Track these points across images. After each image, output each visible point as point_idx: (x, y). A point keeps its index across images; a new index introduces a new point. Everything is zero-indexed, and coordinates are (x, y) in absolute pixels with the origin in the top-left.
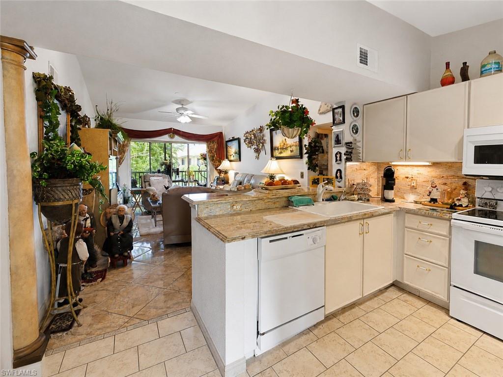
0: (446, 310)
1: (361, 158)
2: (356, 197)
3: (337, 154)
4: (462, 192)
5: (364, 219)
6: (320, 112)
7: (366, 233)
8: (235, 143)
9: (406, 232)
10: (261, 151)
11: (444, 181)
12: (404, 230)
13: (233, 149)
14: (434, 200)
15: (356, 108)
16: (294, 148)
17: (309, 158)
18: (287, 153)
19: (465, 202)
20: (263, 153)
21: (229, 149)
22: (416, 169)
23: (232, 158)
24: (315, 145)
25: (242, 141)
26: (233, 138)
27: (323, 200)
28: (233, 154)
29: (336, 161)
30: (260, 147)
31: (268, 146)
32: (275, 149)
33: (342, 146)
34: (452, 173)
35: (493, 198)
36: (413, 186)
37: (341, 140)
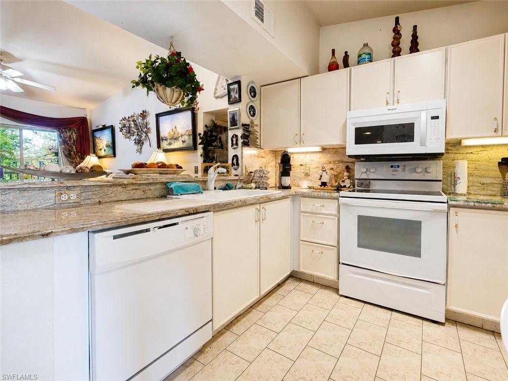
0: (336, 290)
1: (259, 144)
2: (253, 185)
3: (233, 137)
4: (346, 174)
5: (260, 203)
6: (216, 95)
7: (263, 220)
8: (107, 133)
9: (302, 216)
10: (144, 142)
11: (331, 166)
12: (300, 215)
13: (103, 140)
14: (324, 184)
15: (252, 87)
16: (186, 138)
17: (204, 149)
18: (177, 145)
19: (347, 183)
20: (146, 145)
21: (97, 141)
22: (308, 155)
23: (102, 153)
24: (211, 134)
25: (117, 130)
26: (103, 126)
27: (215, 188)
28: (105, 148)
29: (232, 145)
30: (143, 137)
31: (153, 136)
32: (162, 140)
33: (238, 128)
34: (338, 159)
35: (367, 178)
36: (307, 173)
37: (237, 121)
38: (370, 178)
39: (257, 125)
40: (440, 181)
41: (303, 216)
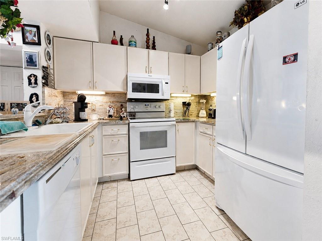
1: (53, 85)
3: (30, 76)
14: (110, 116)
15: (48, 35)
19: (125, 115)
29: (30, 84)
33: (38, 69)
34: (115, 100)
35: (134, 111)
36: (93, 109)
37: (36, 62)
38: (136, 111)
39: (52, 69)
40: (164, 112)
41: (104, 138)
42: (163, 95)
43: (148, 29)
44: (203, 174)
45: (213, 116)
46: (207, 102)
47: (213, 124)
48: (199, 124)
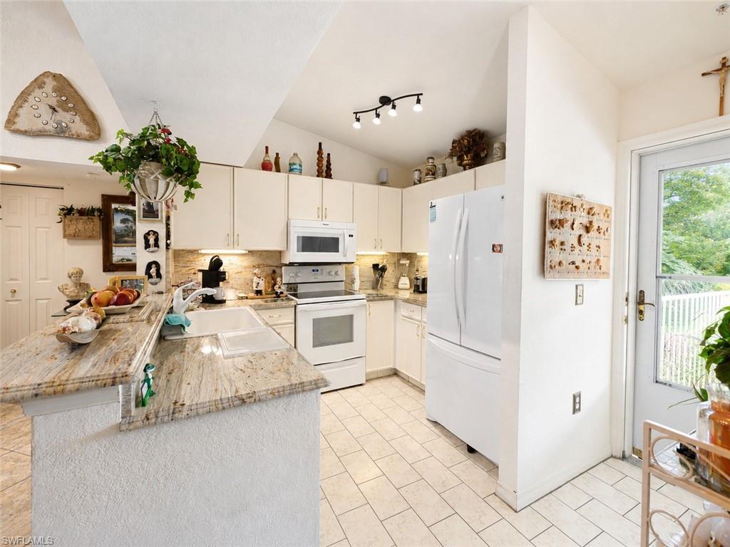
3: (148, 234)
14: (259, 292)
29: (148, 246)
33: (161, 222)
35: (294, 282)
37: (158, 210)
38: (298, 282)
40: (344, 281)
42: (345, 256)
43: (320, 144)
44: (406, 380)
45: (421, 290)
46: (412, 264)
47: (423, 304)
48: (400, 302)
